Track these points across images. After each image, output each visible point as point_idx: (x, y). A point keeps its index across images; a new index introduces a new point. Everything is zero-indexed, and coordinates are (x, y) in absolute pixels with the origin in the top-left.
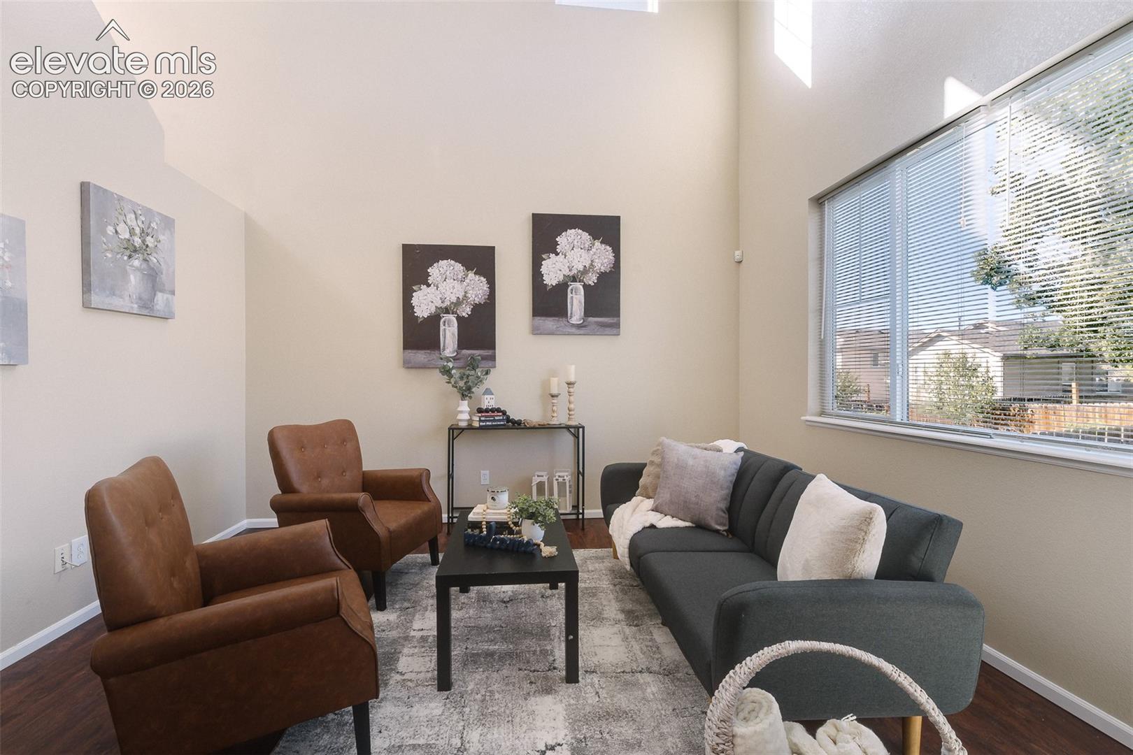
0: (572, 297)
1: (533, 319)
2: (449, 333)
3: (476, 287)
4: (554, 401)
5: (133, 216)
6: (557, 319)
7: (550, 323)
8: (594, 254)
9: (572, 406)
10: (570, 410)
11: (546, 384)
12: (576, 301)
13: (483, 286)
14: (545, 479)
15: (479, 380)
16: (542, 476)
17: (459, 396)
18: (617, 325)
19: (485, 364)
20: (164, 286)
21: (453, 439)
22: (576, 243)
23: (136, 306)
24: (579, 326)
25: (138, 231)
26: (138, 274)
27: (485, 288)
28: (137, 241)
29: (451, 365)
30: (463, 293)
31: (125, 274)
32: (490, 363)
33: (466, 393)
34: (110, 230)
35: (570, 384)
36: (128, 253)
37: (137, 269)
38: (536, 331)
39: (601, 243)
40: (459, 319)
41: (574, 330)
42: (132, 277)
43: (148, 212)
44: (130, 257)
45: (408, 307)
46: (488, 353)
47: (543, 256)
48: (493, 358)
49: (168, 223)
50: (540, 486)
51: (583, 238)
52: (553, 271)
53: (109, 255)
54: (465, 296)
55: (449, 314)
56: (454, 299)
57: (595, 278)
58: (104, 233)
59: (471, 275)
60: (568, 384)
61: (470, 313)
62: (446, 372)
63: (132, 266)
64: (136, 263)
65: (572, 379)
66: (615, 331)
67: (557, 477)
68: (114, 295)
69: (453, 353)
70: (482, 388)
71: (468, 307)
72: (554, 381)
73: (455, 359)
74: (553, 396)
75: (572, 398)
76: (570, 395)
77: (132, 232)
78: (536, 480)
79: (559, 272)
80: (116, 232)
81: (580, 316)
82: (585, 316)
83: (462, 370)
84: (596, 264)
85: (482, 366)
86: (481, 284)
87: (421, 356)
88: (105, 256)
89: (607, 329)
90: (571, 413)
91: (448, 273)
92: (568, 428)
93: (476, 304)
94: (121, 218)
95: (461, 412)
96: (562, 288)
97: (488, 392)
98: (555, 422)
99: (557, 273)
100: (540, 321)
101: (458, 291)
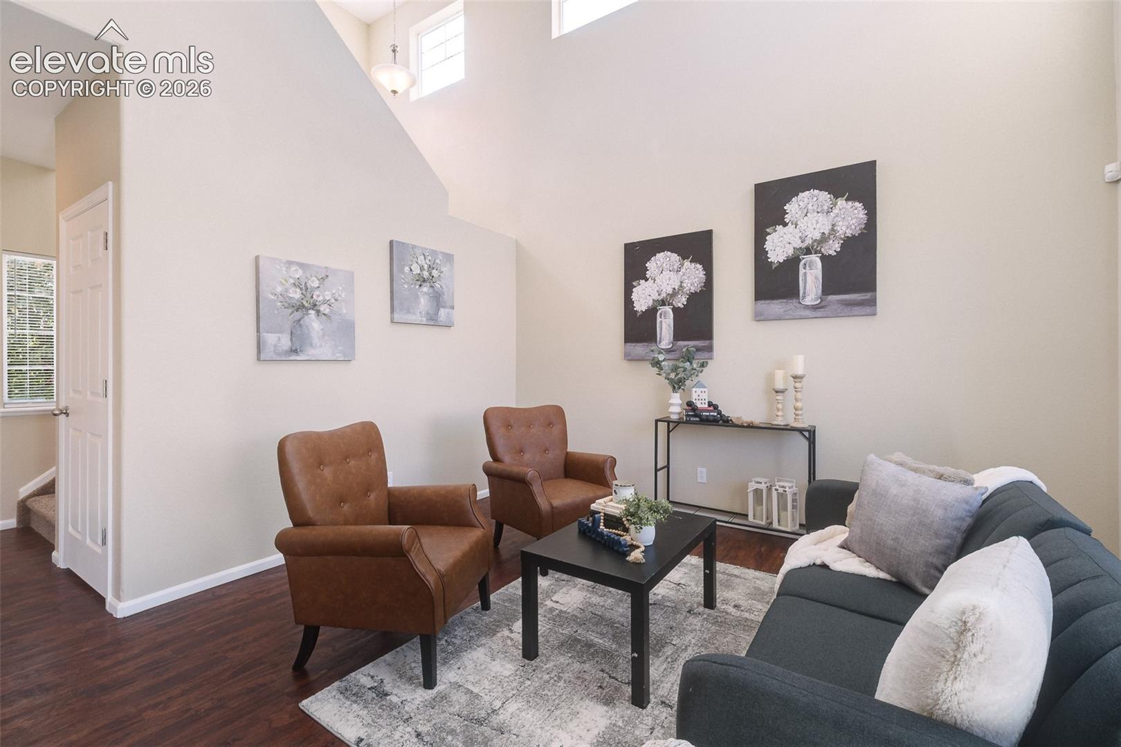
0: (805, 273)
1: (756, 304)
2: (665, 325)
3: (692, 276)
4: (778, 398)
5: (423, 257)
6: (785, 301)
7: (776, 307)
8: (837, 216)
9: (799, 404)
10: (796, 409)
11: (770, 378)
12: (811, 277)
13: (699, 273)
14: (763, 486)
15: (694, 372)
16: (761, 483)
17: (670, 388)
18: (872, 302)
19: (701, 356)
20: (446, 303)
21: (669, 432)
22: (810, 207)
23: (424, 319)
24: (815, 308)
25: (426, 267)
26: (427, 297)
27: (701, 276)
28: (426, 274)
29: (661, 357)
30: (679, 284)
31: (417, 297)
32: (706, 355)
33: (677, 384)
34: (407, 269)
35: (796, 378)
36: (419, 283)
37: (425, 293)
38: (759, 317)
39: (846, 200)
40: (675, 310)
41: (808, 313)
42: (422, 300)
43: (434, 253)
44: (420, 286)
45: (628, 302)
46: (706, 343)
47: (768, 230)
48: (710, 349)
49: (449, 258)
50: (758, 493)
51: (820, 199)
52: (779, 246)
53: (406, 286)
54: (681, 286)
55: (665, 305)
56: (670, 291)
57: (837, 245)
58: (403, 272)
59: (687, 263)
60: (795, 377)
61: (685, 303)
62: (656, 363)
63: (422, 291)
64: (425, 289)
65: (800, 372)
66: (868, 310)
67: (777, 487)
68: (409, 312)
69: (669, 345)
70: (695, 380)
71: (683, 297)
72: (779, 374)
73: (668, 351)
74: (777, 392)
75: (799, 395)
76: (796, 391)
77: (422, 269)
78: (752, 486)
79: (787, 245)
80: (411, 270)
81: (817, 293)
82: (823, 295)
83: (674, 362)
84: (839, 229)
85: (698, 357)
86: (697, 272)
87: (639, 349)
88: (404, 286)
89: (856, 308)
90: (797, 412)
91: (664, 265)
92: (801, 431)
93: (692, 293)
94: (414, 260)
95: (672, 404)
96: (792, 264)
97: (699, 385)
98: (779, 422)
99: (785, 247)
100: (763, 305)
101: (674, 281)
